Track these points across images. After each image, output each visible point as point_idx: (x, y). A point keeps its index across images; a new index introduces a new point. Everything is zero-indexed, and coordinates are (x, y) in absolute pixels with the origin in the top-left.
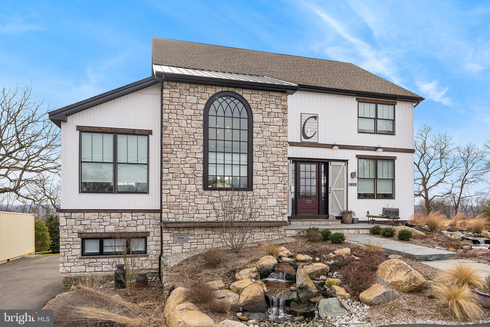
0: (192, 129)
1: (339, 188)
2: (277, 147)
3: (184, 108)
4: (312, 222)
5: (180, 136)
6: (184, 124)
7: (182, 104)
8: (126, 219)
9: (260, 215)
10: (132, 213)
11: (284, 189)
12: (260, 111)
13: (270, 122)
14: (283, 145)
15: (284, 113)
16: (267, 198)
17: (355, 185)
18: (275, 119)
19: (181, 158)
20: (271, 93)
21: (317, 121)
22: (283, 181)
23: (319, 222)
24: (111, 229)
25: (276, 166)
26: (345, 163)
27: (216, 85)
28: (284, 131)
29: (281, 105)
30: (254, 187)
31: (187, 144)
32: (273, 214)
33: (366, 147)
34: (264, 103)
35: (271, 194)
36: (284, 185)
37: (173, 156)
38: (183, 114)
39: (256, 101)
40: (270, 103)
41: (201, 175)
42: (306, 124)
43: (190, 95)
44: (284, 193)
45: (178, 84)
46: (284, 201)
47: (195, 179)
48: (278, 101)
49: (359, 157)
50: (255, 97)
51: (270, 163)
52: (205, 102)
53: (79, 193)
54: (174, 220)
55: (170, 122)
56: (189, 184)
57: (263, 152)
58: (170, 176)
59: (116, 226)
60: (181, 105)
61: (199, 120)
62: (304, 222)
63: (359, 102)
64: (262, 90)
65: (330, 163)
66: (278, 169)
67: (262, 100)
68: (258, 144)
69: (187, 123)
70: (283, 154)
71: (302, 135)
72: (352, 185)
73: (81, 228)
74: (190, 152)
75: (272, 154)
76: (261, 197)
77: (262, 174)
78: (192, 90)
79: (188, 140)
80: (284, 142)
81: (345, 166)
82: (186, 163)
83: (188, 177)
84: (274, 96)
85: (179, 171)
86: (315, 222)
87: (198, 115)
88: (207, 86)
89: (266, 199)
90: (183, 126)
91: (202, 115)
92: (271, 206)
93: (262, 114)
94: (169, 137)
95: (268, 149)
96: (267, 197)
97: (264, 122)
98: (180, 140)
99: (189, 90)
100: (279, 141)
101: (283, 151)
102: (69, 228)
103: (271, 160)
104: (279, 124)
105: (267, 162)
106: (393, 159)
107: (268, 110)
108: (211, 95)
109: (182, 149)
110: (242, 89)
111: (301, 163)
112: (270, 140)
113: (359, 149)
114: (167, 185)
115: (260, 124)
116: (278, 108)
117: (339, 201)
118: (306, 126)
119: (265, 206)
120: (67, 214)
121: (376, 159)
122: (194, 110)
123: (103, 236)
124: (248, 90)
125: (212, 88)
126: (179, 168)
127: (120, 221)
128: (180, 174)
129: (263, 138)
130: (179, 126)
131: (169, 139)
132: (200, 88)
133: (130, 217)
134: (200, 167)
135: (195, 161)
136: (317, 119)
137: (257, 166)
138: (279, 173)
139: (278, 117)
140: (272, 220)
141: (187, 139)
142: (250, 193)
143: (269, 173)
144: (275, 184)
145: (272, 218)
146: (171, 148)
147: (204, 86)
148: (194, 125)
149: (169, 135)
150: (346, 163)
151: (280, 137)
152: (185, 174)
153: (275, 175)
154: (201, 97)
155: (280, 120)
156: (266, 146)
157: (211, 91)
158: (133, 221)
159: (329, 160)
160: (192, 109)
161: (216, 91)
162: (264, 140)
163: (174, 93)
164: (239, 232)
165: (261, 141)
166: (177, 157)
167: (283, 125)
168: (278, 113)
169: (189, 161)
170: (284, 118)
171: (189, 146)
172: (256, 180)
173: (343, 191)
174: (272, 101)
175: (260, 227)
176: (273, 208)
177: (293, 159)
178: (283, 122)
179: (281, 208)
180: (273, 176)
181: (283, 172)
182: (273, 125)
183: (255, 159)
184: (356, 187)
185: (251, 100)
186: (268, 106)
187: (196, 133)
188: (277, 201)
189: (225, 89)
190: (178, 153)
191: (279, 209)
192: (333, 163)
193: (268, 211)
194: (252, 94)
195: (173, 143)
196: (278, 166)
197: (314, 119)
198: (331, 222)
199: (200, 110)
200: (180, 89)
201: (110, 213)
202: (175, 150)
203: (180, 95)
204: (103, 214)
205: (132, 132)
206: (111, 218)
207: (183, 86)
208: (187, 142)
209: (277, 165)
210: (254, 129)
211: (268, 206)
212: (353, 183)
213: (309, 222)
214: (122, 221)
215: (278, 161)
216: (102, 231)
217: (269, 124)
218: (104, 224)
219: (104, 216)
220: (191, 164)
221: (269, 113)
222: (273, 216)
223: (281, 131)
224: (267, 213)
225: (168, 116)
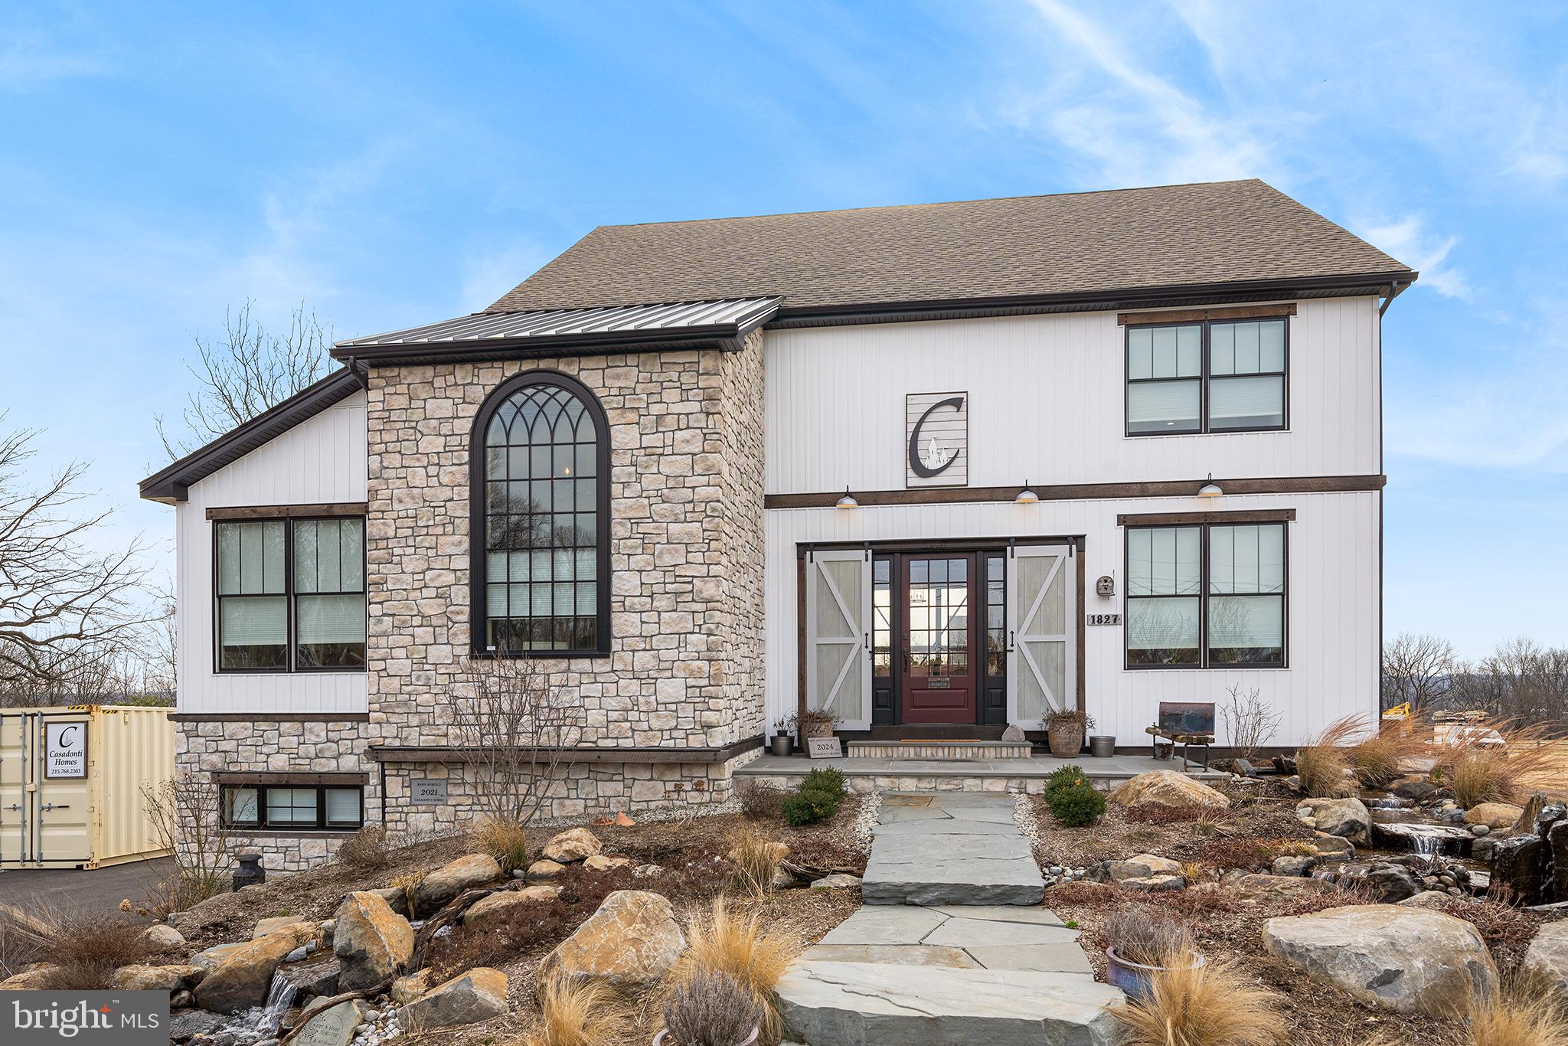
0: (439, 490)
1: (1047, 632)
2: (685, 521)
3: (419, 436)
5: (411, 513)
6: (418, 477)
7: (414, 424)
8: (314, 739)
9: (634, 731)
10: (327, 722)
11: (708, 650)
12: (632, 416)
13: (664, 447)
14: (705, 511)
15: (708, 414)
16: (657, 679)
17: (1111, 620)
18: (678, 434)
19: (413, 574)
20: (666, 358)
21: (962, 415)
22: (705, 622)
24: (279, 763)
25: (682, 579)
26: (1071, 549)
27: (503, 359)
28: (707, 470)
29: (698, 388)
30: (616, 645)
31: (427, 534)
32: (676, 728)
33: (1161, 486)
34: (643, 390)
35: (667, 665)
36: (709, 635)
37: (394, 569)
38: (417, 453)
39: (620, 388)
40: (662, 389)
41: (465, 617)
42: (924, 427)
43: (434, 397)
44: (710, 660)
45: (404, 371)
46: (710, 685)
47: (449, 629)
48: (688, 379)
49: (1129, 523)
50: (617, 377)
51: (665, 572)
52: (473, 410)
53: (214, 672)
55: (385, 476)
56: (435, 644)
57: (643, 539)
58: (385, 623)
59: (292, 756)
60: (412, 428)
61: (458, 465)
63: (1129, 327)
64: (637, 351)
65: (1012, 550)
66: (689, 587)
67: (638, 382)
68: (625, 516)
69: (428, 476)
70: (704, 539)
71: (909, 466)
72: (1099, 620)
73: (216, 758)
74: (437, 555)
75: (668, 543)
76: (636, 675)
77: (638, 606)
78: (439, 382)
79: (431, 523)
80: (707, 503)
81: (1071, 555)
82: (425, 586)
83: (431, 626)
84: (675, 363)
85: (407, 608)
87: (457, 448)
88: (480, 365)
89: (653, 681)
90: (417, 484)
91: (466, 448)
92: (667, 701)
93: (638, 423)
94: (383, 518)
95: (657, 528)
96: (656, 676)
97: (644, 448)
98: (410, 522)
99: (432, 383)
100: (692, 501)
101: (704, 530)
102: (192, 760)
103: (668, 560)
104: (691, 447)
105: (654, 569)
106: (1283, 519)
107: (656, 409)
108: (489, 389)
109: (416, 548)
110: (576, 359)
111: (912, 557)
112: (664, 502)
113: (1130, 493)
114: (378, 648)
115: (633, 455)
116: (688, 400)
117: (1047, 679)
118: (921, 436)
119: (647, 703)
120: (189, 726)
121: (1205, 522)
122: (446, 436)
123: (265, 780)
124: (596, 358)
125: (492, 367)
126: (407, 600)
127: (299, 744)
128: (412, 616)
129: (640, 496)
130: (408, 487)
131: (383, 524)
132: (462, 373)
133: (323, 734)
134: (462, 595)
135: (450, 578)
136: (963, 408)
137: (624, 583)
138: (693, 600)
139: (688, 428)
140: (671, 744)
141: (428, 520)
142: (600, 665)
143: (662, 603)
144: (680, 634)
145: (671, 738)
146: (387, 548)
147: (469, 367)
148: (445, 479)
149: (383, 512)
150: (1074, 547)
151: (693, 488)
152: (423, 617)
153: (680, 607)
154: (464, 398)
155: (694, 437)
156: (651, 520)
157: (491, 377)
158: (329, 744)
159: (1007, 539)
160: (440, 435)
161: (503, 373)
162: (646, 501)
163: (395, 397)
164: (588, 778)
165: (634, 507)
166: (403, 572)
167: (703, 451)
168: (687, 414)
169: (432, 580)
170: (707, 427)
171: (434, 538)
172: (623, 623)
173: (1060, 645)
174: (670, 381)
175: (651, 766)
176: (673, 707)
177: (875, 547)
178: (705, 440)
179: (699, 706)
180: (675, 610)
181: (705, 595)
182: (673, 454)
183: (617, 562)
184: (1120, 629)
185: (604, 386)
186: (657, 398)
187: (451, 500)
188: (687, 687)
189: (528, 366)
190: (405, 559)
191: (695, 710)
192: (1020, 551)
193: (659, 717)
194: (608, 367)
195: (391, 534)
196: (690, 579)
197: (954, 409)
199: (461, 435)
200: (409, 385)
201: (279, 722)
202: (397, 551)
203: (411, 399)
204: (263, 726)
205: (324, 510)
206: (280, 735)
207: (414, 376)
208: (428, 526)
209: (686, 576)
210: (614, 471)
211: (658, 704)
212: (1104, 613)
214: (304, 743)
215: (687, 563)
216: (260, 767)
217: (660, 451)
218: (265, 750)
219: (265, 731)
220: (438, 588)
221: (659, 417)
222: (675, 734)
223: (698, 469)
224: (656, 724)
225: (381, 462)
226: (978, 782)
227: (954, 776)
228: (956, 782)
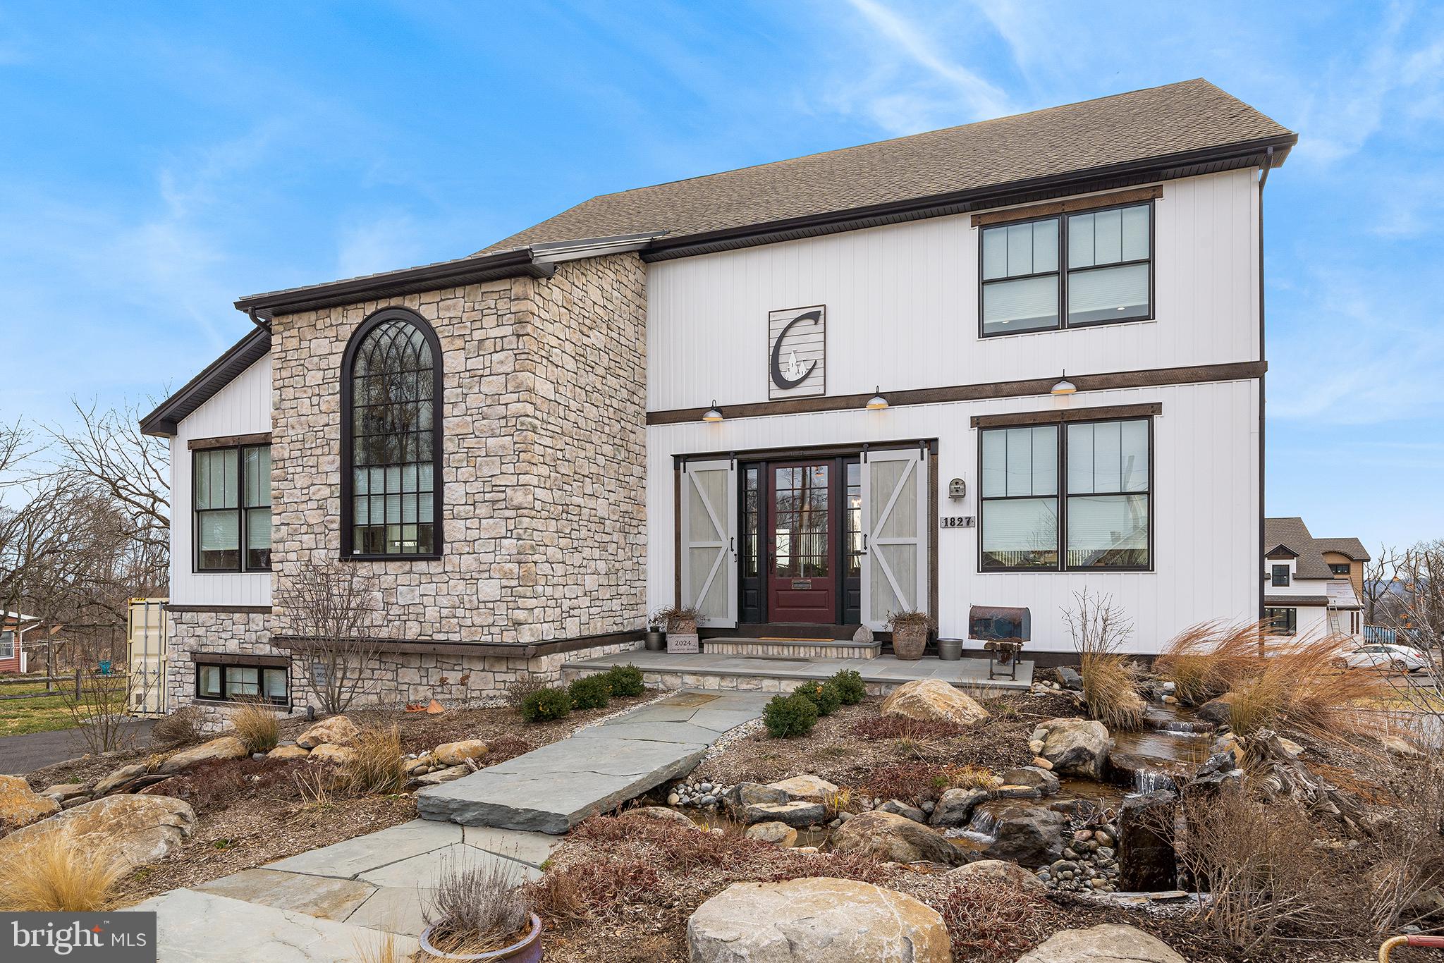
0: (319, 416)
1: (899, 535)
2: (500, 436)
3: (306, 371)
4: (770, 648)
5: (300, 437)
6: (305, 407)
7: (302, 362)
8: (256, 628)
9: (461, 626)
10: (264, 613)
11: (518, 553)
12: (459, 343)
13: (484, 368)
14: (515, 426)
15: (518, 336)
16: (478, 579)
17: (964, 522)
18: (495, 356)
19: (302, 489)
20: (486, 287)
21: (820, 327)
22: (516, 528)
23: (791, 648)
24: (233, 647)
25: (497, 489)
26: (922, 452)
27: (364, 300)
28: (518, 387)
29: (511, 313)
30: (447, 549)
31: (311, 455)
32: (493, 625)
33: (1015, 386)
34: (468, 318)
35: (485, 567)
36: (519, 539)
37: (289, 485)
38: (305, 386)
39: (451, 318)
40: (483, 316)
41: (336, 526)
42: (785, 341)
43: (316, 338)
44: (519, 563)
45: (296, 317)
46: (520, 586)
47: (326, 536)
48: (502, 305)
49: (983, 424)
50: (448, 309)
51: (484, 482)
52: (342, 346)
53: (193, 572)
54: (290, 632)
55: (283, 407)
56: (317, 548)
57: (467, 453)
58: (282, 531)
59: (242, 641)
60: (301, 365)
61: (332, 394)
62: (745, 646)
63: (983, 227)
64: (463, 284)
65: (866, 455)
66: (502, 496)
67: (464, 312)
68: (454, 433)
69: (312, 405)
70: (515, 451)
71: (771, 379)
72: (952, 523)
73: (192, 641)
74: (318, 473)
75: (487, 456)
76: (463, 577)
77: (462, 514)
78: (320, 325)
79: (314, 445)
80: (517, 417)
81: (922, 459)
82: (310, 500)
83: (313, 533)
84: (493, 292)
85: (297, 518)
86: (780, 648)
87: (331, 380)
88: (347, 307)
89: (475, 581)
90: (304, 413)
91: (338, 379)
92: (486, 599)
93: (464, 349)
94: (281, 443)
95: (478, 443)
96: (477, 577)
97: (469, 371)
98: (299, 445)
99: (315, 325)
100: (505, 417)
101: (515, 443)
102: (178, 643)
103: (486, 471)
104: (505, 367)
105: (476, 480)
106: (1148, 413)
107: (478, 335)
108: (354, 327)
109: (304, 467)
110: (417, 295)
111: (777, 465)
112: (484, 419)
113: (984, 395)
114: (277, 552)
115: (460, 378)
116: (503, 325)
117: (899, 581)
118: (783, 350)
119: (471, 601)
120: (177, 614)
121: (1062, 420)
122: (325, 370)
123: (226, 660)
124: (432, 293)
125: (357, 308)
126: (297, 511)
127: (246, 631)
128: (301, 525)
129: (466, 415)
130: (299, 415)
131: (281, 447)
132: (336, 315)
133: (261, 623)
134: (334, 506)
135: (326, 492)
136: (821, 320)
137: (453, 493)
138: (506, 508)
139: (502, 350)
140: (489, 639)
141: (312, 443)
142: (434, 567)
143: (483, 510)
144: (496, 539)
145: (490, 634)
146: (284, 468)
147: (340, 309)
148: (323, 408)
149: (281, 437)
150: (926, 450)
151: (506, 404)
152: (308, 525)
153: (497, 513)
154: (337, 337)
155: (507, 357)
156: (473, 436)
157: (355, 316)
158: (265, 632)
159: (860, 445)
160: (320, 369)
161: (365, 315)
162: (469, 419)
163: (290, 339)
164: (436, 667)
165: (460, 424)
166: (295, 488)
167: (515, 371)
168: (502, 338)
169: (314, 494)
170: (518, 348)
171: (316, 458)
172: (453, 529)
173: (912, 548)
174: (489, 308)
175: (483, 658)
176: (491, 605)
177: (740, 456)
178: (517, 360)
179: (511, 605)
180: (492, 517)
181: (515, 502)
182: (491, 375)
183: (448, 474)
184: (973, 532)
185: (438, 318)
186: (478, 325)
187: (327, 425)
188: (501, 588)
189: (382, 304)
190: (296, 476)
191: (508, 609)
192: (873, 456)
193: (479, 614)
194: (442, 300)
195: (286, 456)
196: (503, 488)
197: (812, 322)
198: (834, 650)
199: (334, 368)
200: (299, 328)
201: (233, 613)
202: (291, 470)
203: (300, 340)
204: (223, 616)
205: (262, 439)
206: (234, 624)
207: (302, 320)
208: (312, 448)
209: (500, 486)
210: (446, 393)
211: (479, 602)
212: (956, 516)
213: (760, 648)
214: (249, 631)
215: (502, 473)
216: (220, 650)
217: (480, 372)
218: (224, 635)
219: (224, 620)
220: (318, 501)
221: (480, 341)
222: (493, 630)
223: (510, 388)
224: (477, 621)
225: (281, 395)
226: (776, 682)
227: (754, 676)
228: (755, 682)
